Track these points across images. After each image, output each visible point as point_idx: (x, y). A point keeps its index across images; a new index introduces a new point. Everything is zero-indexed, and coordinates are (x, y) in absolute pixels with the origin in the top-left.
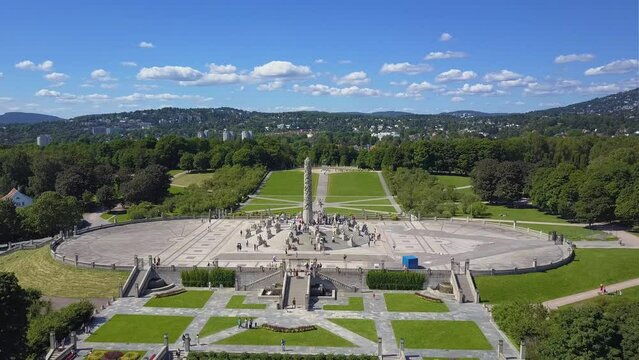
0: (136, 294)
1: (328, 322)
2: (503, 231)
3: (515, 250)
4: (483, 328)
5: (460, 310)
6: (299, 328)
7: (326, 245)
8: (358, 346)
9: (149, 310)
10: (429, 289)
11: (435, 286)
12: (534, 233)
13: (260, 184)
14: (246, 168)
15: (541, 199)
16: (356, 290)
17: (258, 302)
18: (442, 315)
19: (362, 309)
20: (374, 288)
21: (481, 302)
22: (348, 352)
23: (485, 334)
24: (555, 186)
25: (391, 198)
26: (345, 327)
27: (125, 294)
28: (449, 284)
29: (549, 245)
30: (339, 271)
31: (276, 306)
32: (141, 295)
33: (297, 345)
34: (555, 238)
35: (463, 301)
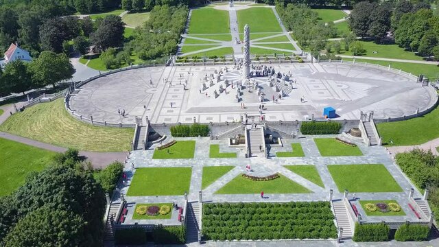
0: (143, 147)
1: (284, 169)
2: (382, 72)
3: (395, 93)
4: (390, 170)
5: (370, 153)
6: (268, 177)
7: (265, 97)
8: (312, 192)
9: (157, 163)
10: (344, 133)
11: (348, 131)
12: (404, 74)
13: (186, 23)
14: (173, 8)
15: (404, 39)
16: (294, 137)
17: (230, 151)
18: (359, 158)
19: (304, 156)
20: (306, 134)
21: (383, 145)
22: (309, 199)
23: (394, 177)
24: (418, 32)
25: (287, 34)
26: (298, 173)
27: (135, 148)
28: (358, 129)
29: (419, 87)
30: (281, 123)
31: (244, 156)
32: (147, 147)
33: (272, 193)
34: (421, 80)
35: (371, 145)
